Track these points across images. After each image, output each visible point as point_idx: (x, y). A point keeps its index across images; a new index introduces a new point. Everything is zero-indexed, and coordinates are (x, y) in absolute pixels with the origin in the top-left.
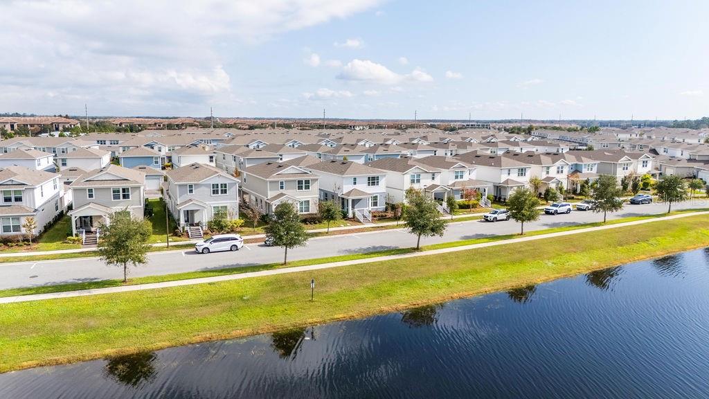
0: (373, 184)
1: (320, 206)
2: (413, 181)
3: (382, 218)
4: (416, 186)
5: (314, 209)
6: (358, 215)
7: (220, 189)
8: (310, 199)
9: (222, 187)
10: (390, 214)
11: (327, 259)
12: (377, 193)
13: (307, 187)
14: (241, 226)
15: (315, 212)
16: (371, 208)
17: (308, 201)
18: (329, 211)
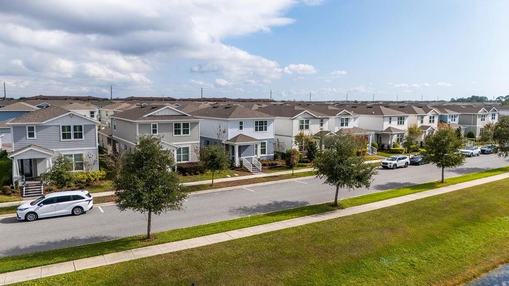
0: (261, 129)
1: (201, 153)
2: (301, 127)
3: (273, 167)
4: (306, 133)
5: (194, 158)
6: (246, 163)
7: (72, 132)
8: (189, 146)
9: (75, 130)
10: (280, 162)
11: (214, 225)
12: (266, 139)
13: (186, 132)
14: (100, 179)
15: (196, 160)
16: (259, 155)
17: (187, 148)
18: (213, 157)
